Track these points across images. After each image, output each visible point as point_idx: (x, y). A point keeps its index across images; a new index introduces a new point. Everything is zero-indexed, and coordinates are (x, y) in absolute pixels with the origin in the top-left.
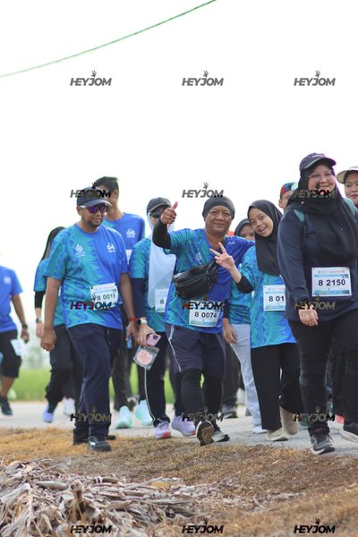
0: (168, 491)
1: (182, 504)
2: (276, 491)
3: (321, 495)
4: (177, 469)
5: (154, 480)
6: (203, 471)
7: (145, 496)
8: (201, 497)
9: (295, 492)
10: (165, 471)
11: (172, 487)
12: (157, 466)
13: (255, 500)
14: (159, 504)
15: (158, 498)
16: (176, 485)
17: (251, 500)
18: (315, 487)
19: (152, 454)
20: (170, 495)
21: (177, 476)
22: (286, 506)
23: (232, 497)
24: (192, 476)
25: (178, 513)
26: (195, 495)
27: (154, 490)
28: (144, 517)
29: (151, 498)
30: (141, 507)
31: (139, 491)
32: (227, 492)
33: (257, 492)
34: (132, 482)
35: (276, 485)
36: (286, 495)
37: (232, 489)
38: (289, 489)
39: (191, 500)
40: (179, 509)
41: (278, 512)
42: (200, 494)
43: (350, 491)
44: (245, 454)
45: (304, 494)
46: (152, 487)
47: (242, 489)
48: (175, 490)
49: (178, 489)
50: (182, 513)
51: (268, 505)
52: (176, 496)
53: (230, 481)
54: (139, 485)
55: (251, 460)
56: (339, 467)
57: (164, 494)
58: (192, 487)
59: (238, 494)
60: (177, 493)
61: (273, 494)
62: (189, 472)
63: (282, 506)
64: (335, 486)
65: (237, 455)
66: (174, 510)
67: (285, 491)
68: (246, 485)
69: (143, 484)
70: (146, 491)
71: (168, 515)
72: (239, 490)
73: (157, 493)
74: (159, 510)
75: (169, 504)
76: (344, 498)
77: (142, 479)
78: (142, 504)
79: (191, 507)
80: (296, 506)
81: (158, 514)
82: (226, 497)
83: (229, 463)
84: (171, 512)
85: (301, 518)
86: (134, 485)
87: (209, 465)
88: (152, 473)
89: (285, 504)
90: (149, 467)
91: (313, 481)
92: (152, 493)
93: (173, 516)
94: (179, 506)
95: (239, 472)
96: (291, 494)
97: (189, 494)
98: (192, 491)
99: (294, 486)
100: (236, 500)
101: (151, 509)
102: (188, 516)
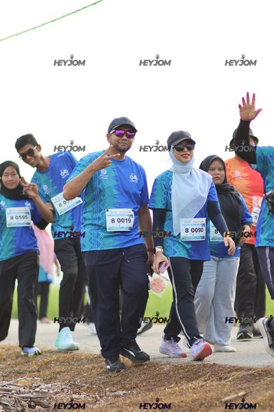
0: (31, 388)
1: (41, 398)
2: (114, 389)
3: (148, 393)
4: (38, 371)
5: (20, 379)
6: (58, 373)
7: (13, 392)
8: (56, 393)
9: (128, 390)
10: (30, 372)
11: (34, 385)
12: (24, 368)
13: (97, 395)
14: (23, 398)
15: (22, 393)
16: (37, 383)
17: (94, 396)
18: (144, 386)
19: (20, 359)
20: (32, 391)
21: (38, 377)
22: (121, 401)
23: (79, 394)
24: (49, 377)
25: (38, 405)
26: (51, 391)
27: (20, 387)
28: (12, 408)
29: (17, 393)
30: (9, 400)
31: (8, 388)
32: (76, 389)
33: (99, 390)
34: (3, 380)
35: (113, 385)
36: (121, 393)
37: (80, 387)
38: (123, 388)
39: (48, 395)
40: (39, 402)
41: (114, 405)
42: (55, 391)
43: (170, 390)
44: (92, 360)
45: (135, 392)
46: (18, 384)
47: (88, 387)
48: (36, 387)
49: (38, 387)
50: (41, 405)
51: (107, 400)
52: (36, 392)
53: (79, 381)
54: (9, 383)
55: (95, 366)
56: (162, 371)
57: (27, 390)
58: (49, 385)
59: (84, 391)
60: (38, 389)
61: (111, 391)
62: (47, 373)
63: (118, 401)
64: (159, 386)
65: (85, 361)
66: (35, 402)
67: (120, 389)
68: (91, 384)
69: (11, 382)
70: (13, 387)
71: (30, 406)
72: (85, 388)
73: (22, 389)
74: (23, 403)
75: (31, 398)
76: (165, 395)
77: (11, 378)
78: (10, 397)
79: (47, 400)
80: (128, 401)
81: (22, 406)
82: (75, 393)
83: (79, 367)
84: (32, 404)
85: (132, 410)
86: (5, 383)
87: (63, 369)
88: (19, 373)
89: (119, 399)
90: (17, 369)
91: (142, 382)
92: (18, 389)
93: (34, 407)
94: (39, 400)
95: (85, 374)
96: (124, 392)
97: (46, 391)
98: (49, 389)
99: (128, 386)
100: (82, 396)
101: (17, 401)
102: (45, 407)
